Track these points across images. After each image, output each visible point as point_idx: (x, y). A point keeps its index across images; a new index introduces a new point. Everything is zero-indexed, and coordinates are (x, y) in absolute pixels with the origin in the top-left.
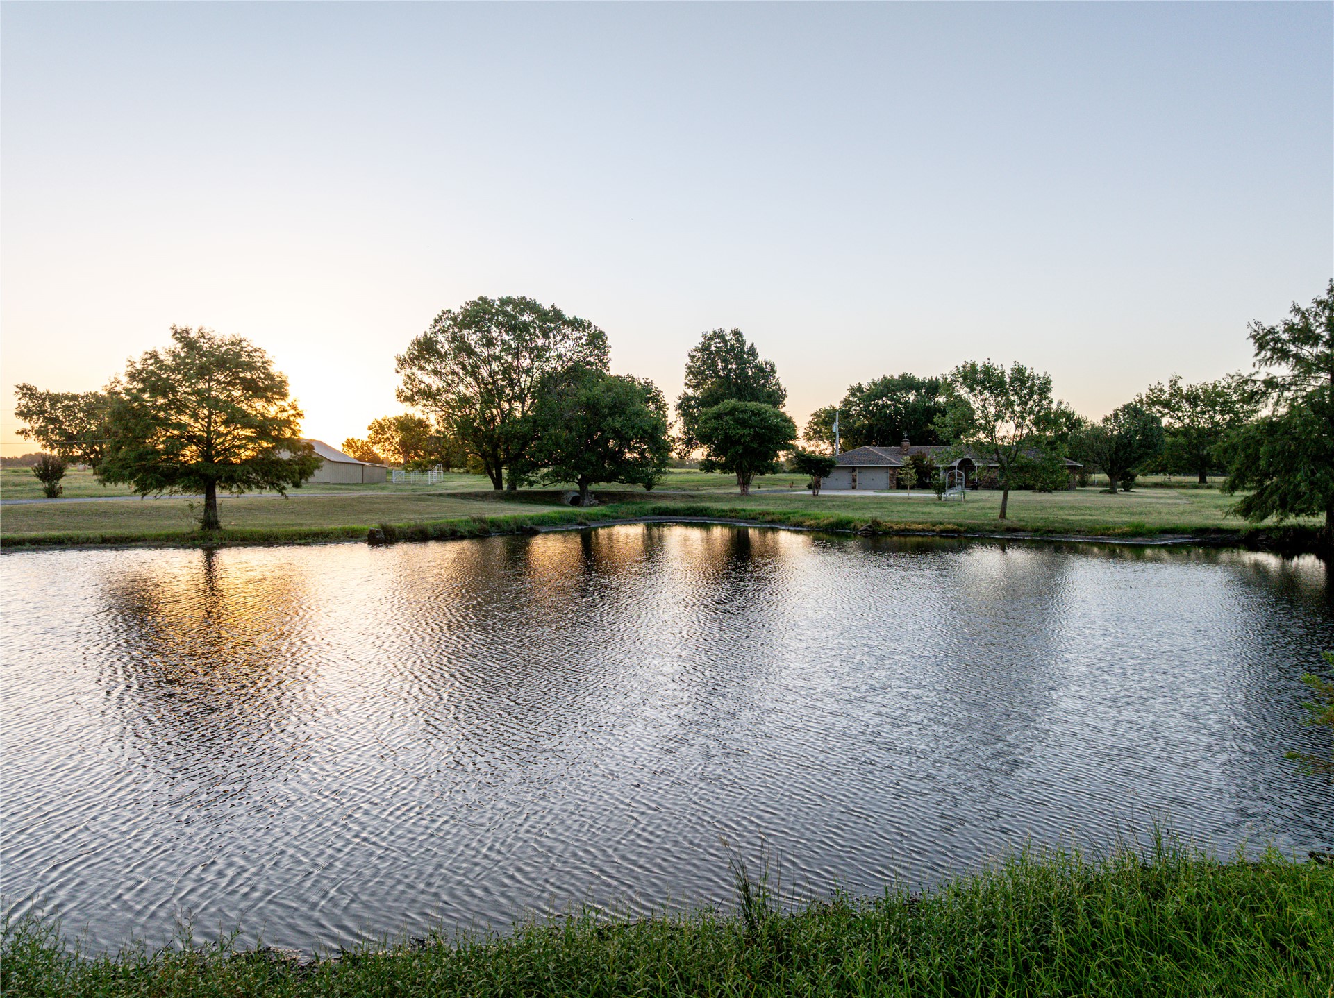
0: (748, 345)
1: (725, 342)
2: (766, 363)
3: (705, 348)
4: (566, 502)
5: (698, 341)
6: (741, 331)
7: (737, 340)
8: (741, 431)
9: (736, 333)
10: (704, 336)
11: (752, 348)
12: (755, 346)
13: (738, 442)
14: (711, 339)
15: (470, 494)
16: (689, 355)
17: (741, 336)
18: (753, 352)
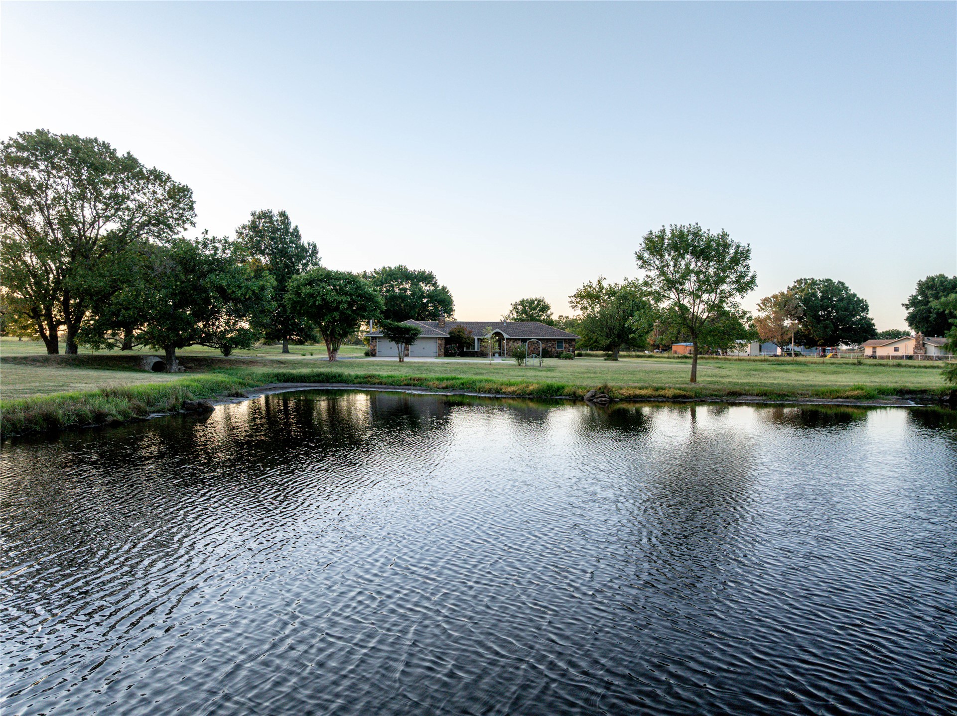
0: (292, 226)
1: (271, 222)
2: (309, 244)
3: (254, 227)
4: (147, 368)
5: (247, 220)
6: (287, 213)
7: (283, 223)
8: (339, 298)
9: (283, 214)
10: (253, 214)
11: (296, 229)
12: (299, 228)
13: (337, 309)
14: (259, 218)
15: (25, 358)
16: (237, 232)
17: (287, 218)
18: (296, 234)
